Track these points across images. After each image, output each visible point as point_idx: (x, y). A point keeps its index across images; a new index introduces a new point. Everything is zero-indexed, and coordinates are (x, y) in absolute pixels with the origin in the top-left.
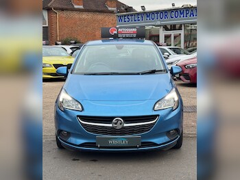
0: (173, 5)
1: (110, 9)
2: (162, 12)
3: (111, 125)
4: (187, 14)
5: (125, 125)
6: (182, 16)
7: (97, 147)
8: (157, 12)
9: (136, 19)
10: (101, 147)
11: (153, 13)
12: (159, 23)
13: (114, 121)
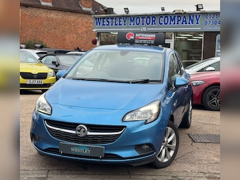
0: (163, 9)
1: (84, 9)
2: (148, 16)
3: (74, 132)
4: (178, 21)
5: (89, 133)
6: (172, 23)
7: (60, 154)
8: (143, 16)
9: (118, 23)
10: (63, 154)
11: (138, 16)
12: (144, 29)
13: (78, 128)
